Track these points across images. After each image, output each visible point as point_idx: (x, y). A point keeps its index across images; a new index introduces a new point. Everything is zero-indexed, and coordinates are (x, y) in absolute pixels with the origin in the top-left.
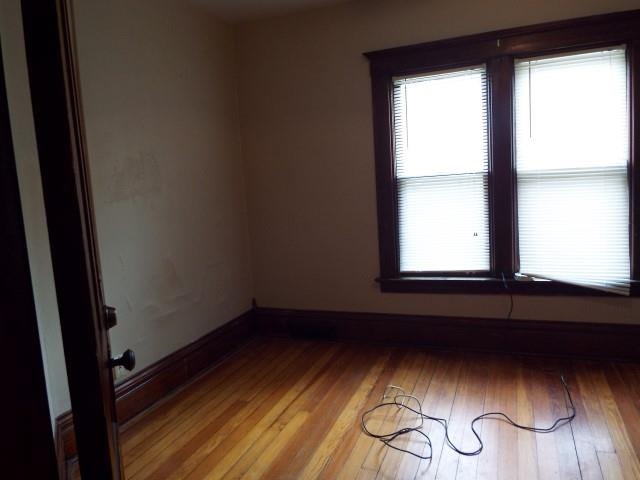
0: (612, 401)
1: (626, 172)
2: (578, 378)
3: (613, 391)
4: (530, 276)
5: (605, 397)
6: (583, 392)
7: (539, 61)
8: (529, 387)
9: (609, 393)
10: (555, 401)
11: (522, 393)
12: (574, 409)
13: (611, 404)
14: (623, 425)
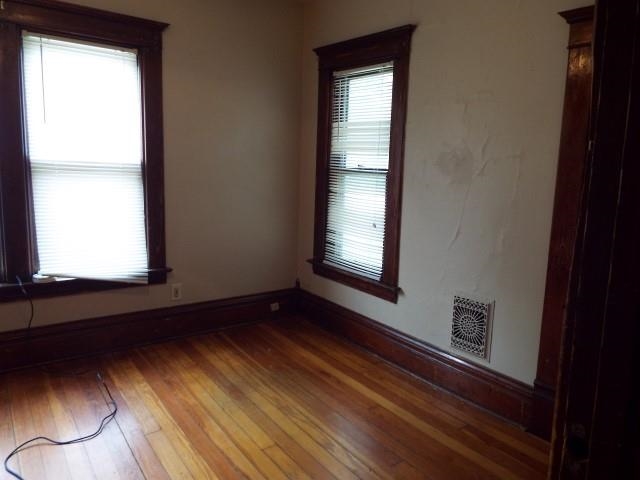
0: (145, 383)
1: (140, 170)
2: (110, 372)
3: (143, 374)
4: (51, 276)
5: (139, 382)
6: (118, 383)
7: (52, 41)
8: (62, 397)
9: (140, 377)
10: (94, 402)
11: (57, 407)
12: (114, 403)
13: (145, 386)
14: (160, 402)
